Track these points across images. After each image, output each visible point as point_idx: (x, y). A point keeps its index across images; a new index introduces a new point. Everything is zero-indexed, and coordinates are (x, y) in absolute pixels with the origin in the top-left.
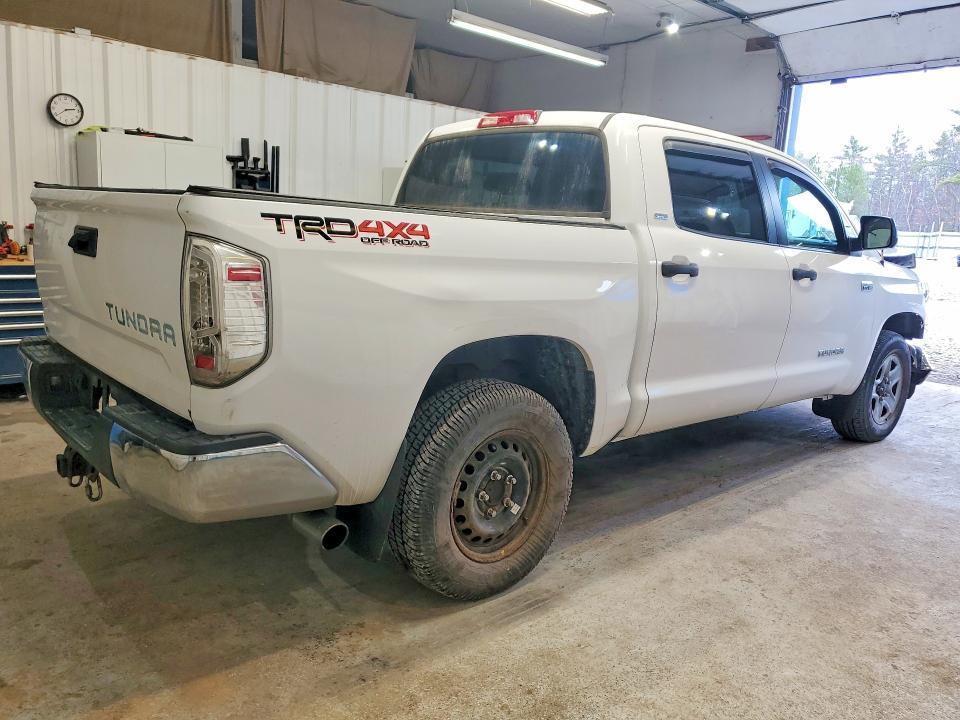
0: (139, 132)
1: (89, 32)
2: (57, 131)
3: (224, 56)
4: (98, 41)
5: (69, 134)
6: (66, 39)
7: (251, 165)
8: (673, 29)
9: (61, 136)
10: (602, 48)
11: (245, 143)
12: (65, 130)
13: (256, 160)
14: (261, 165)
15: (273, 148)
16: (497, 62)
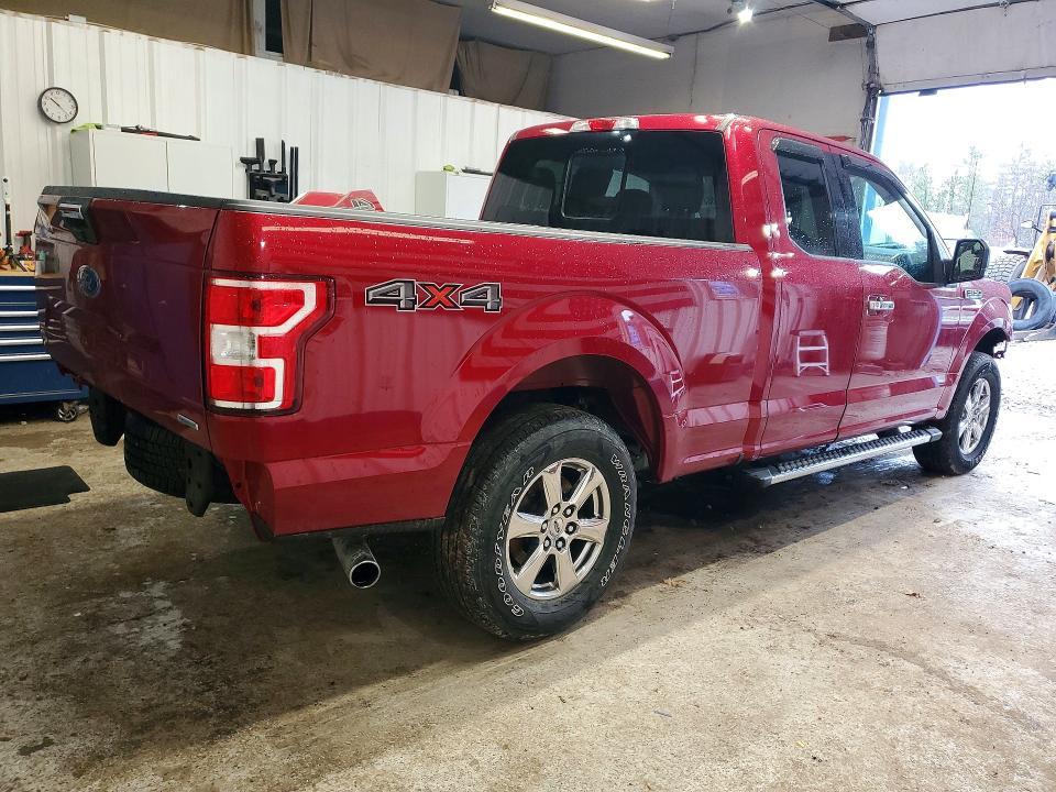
0: (138, 130)
1: (84, 19)
2: (49, 129)
3: (246, 48)
4: (95, 30)
5: (62, 132)
6: (59, 28)
7: (266, 168)
8: (745, 16)
9: (54, 134)
10: (670, 39)
11: (260, 143)
12: (58, 127)
13: (272, 163)
14: (278, 168)
15: (292, 149)
16: (555, 55)
